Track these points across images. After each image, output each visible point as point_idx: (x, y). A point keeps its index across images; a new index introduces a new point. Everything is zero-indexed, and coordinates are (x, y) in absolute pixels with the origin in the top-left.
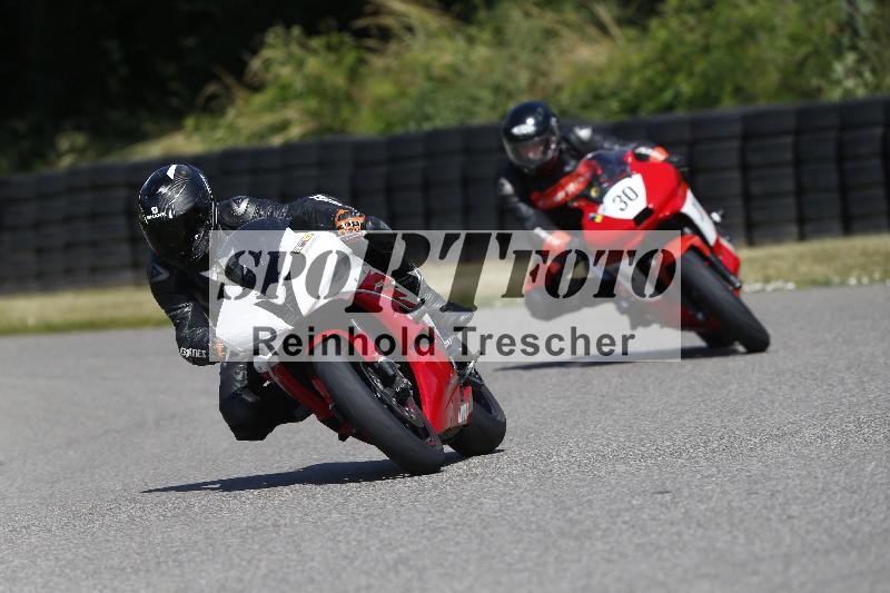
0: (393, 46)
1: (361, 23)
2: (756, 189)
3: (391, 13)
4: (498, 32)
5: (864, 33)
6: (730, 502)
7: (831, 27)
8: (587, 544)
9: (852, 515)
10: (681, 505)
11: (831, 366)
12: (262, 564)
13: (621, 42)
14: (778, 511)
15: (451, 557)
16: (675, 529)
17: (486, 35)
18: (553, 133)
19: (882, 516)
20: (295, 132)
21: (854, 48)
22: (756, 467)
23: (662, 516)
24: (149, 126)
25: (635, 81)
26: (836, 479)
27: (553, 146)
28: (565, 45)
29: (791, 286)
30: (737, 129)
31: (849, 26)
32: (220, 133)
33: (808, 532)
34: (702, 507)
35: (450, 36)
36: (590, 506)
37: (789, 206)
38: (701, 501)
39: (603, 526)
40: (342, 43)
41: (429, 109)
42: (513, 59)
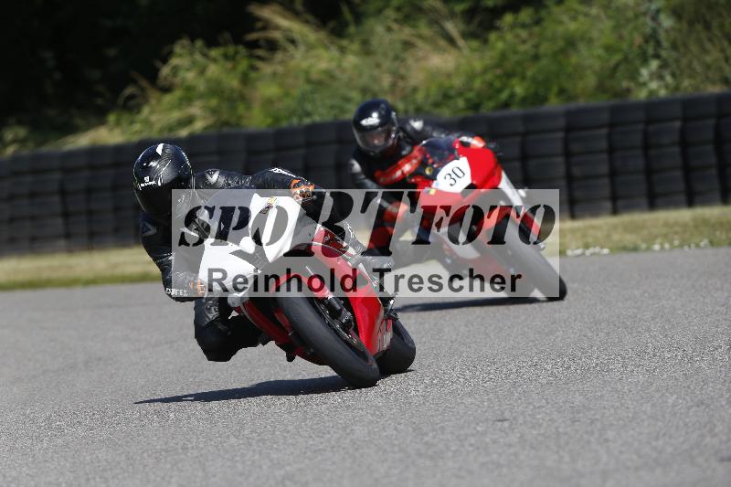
0: (279, 56)
1: (253, 36)
2: (576, 171)
3: (277, 28)
4: (365, 43)
5: (665, 44)
6: (557, 428)
7: (638, 40)
8: (441, 463)
9: (657, 438)
10: (516, 430)
11: (639, 316)
12: (173, 480)
13: (466, 52)
14: (596, 435)
15: (329, 474)
16: (512, 450)
17: (355, 46)
18: (393, 124)
19: (682, 439)
20: (198, 126)
21: (657, 56)
22: (579, 400)
23: (502, 440)
24: (79, 121)
25: (477, 84)
26: (643, 409)
27: (393, 136)
28: (420, 54)
29: (606, 251)
30: (561, 122)
31: (653, 38)
32: (137, 127)
33: (621, 452)
34: (535, 432)
35: (327, 48)
36: (443, 433)
37: (604, 186)
38: (533, 427)
39: (453, 448)
40: (236, 53)
41: (309, 107)
42: (378, 66)
